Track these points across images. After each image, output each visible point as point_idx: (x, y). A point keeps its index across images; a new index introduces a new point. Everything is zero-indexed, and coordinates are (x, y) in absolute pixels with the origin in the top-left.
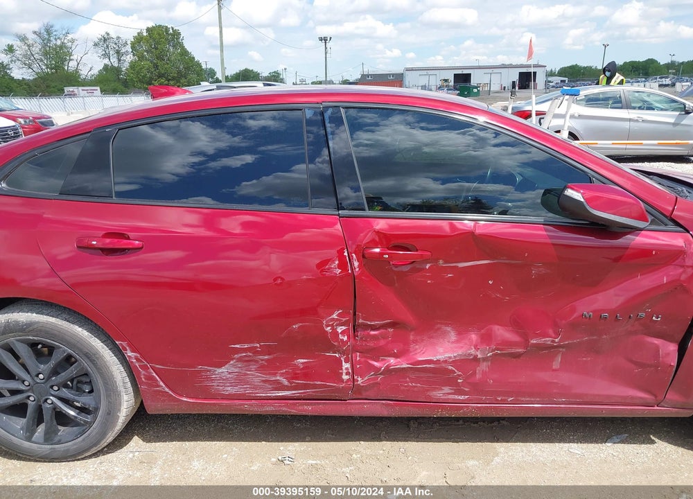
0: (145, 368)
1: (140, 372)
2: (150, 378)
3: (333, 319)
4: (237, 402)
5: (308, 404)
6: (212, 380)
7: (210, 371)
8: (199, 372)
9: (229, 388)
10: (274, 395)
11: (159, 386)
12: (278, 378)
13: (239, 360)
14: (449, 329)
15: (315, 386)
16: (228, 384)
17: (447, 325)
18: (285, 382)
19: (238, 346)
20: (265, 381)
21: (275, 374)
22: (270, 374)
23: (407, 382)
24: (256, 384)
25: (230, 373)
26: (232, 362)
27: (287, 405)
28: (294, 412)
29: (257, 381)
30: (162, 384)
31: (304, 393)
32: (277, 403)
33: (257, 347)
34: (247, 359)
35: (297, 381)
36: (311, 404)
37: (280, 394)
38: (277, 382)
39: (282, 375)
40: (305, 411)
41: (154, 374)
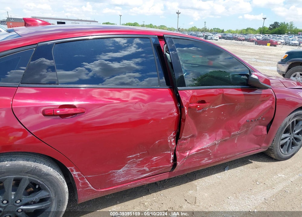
0: (82, 179)
1: (79, 182)
2: (84, 184)
3: (171, 136)
4: (125, 185)
5: (154, 178)
6: (114, 177)
7: (114, 172)
8: (109, 174)
9: (122, 179)
10: (141, 177)
11: (88, 187)
12: (145, 168)
13: (129, 164)
14: (206, 134)
15: (160, 168)
16: (122, 177)
17: (206, 133)
18: (147, 169)
19: (130, 157)
20: (138, 172)
21: (143, 167)
22: (141, 167)
23: (194, 160)
24: (134, 173)
25: (124, 171)
26: (126, 165)
27: (146, 180)
28: (148, 182)
29: (134, 172)
30: (90, 185)
31: (154, 172)
32: (142, 181)
33: (138, 155)
34: (132, 162)
35: (153, 168)
36: (155, 177)
37: (144, 176)
38: (144, 170)
39: (146, 166)
40: (152, 181)
41: (87, 181)
